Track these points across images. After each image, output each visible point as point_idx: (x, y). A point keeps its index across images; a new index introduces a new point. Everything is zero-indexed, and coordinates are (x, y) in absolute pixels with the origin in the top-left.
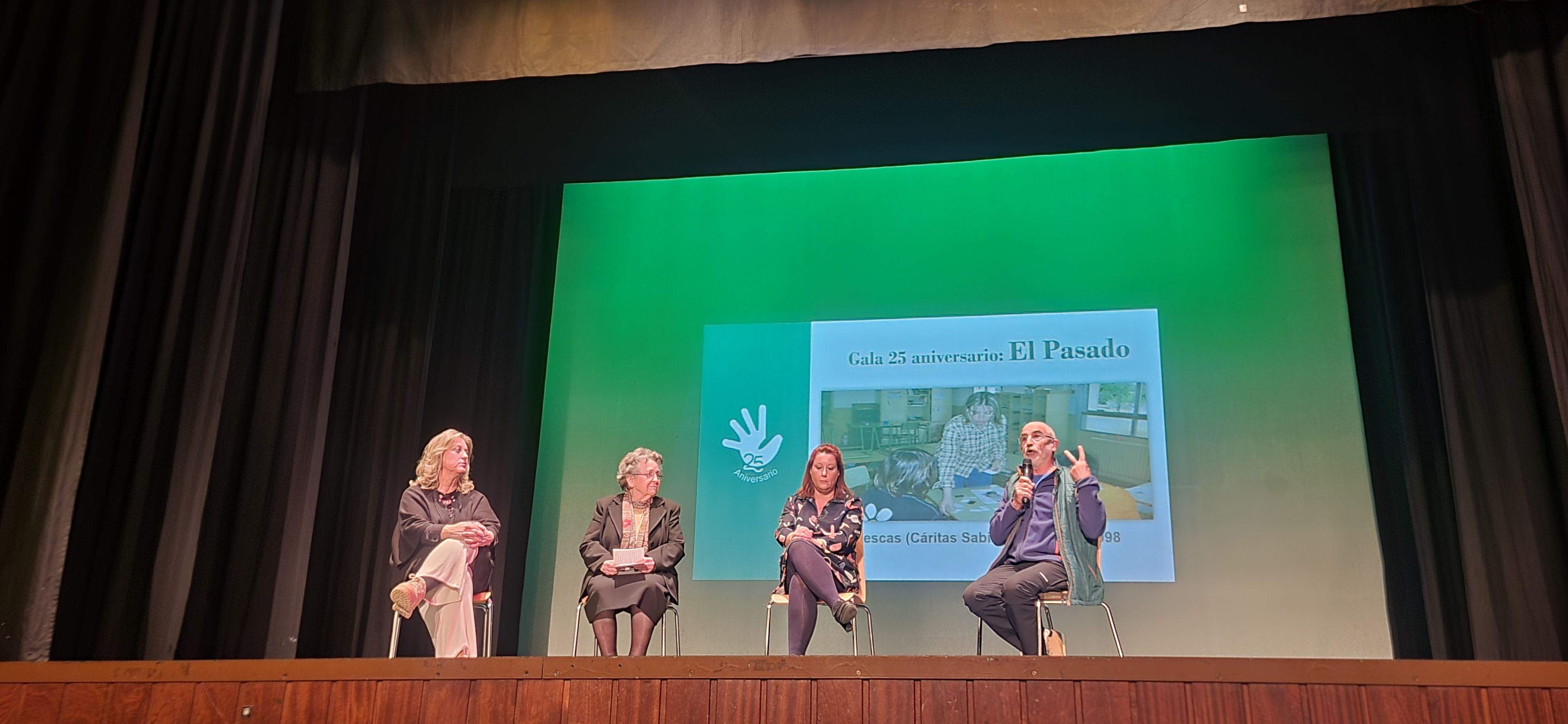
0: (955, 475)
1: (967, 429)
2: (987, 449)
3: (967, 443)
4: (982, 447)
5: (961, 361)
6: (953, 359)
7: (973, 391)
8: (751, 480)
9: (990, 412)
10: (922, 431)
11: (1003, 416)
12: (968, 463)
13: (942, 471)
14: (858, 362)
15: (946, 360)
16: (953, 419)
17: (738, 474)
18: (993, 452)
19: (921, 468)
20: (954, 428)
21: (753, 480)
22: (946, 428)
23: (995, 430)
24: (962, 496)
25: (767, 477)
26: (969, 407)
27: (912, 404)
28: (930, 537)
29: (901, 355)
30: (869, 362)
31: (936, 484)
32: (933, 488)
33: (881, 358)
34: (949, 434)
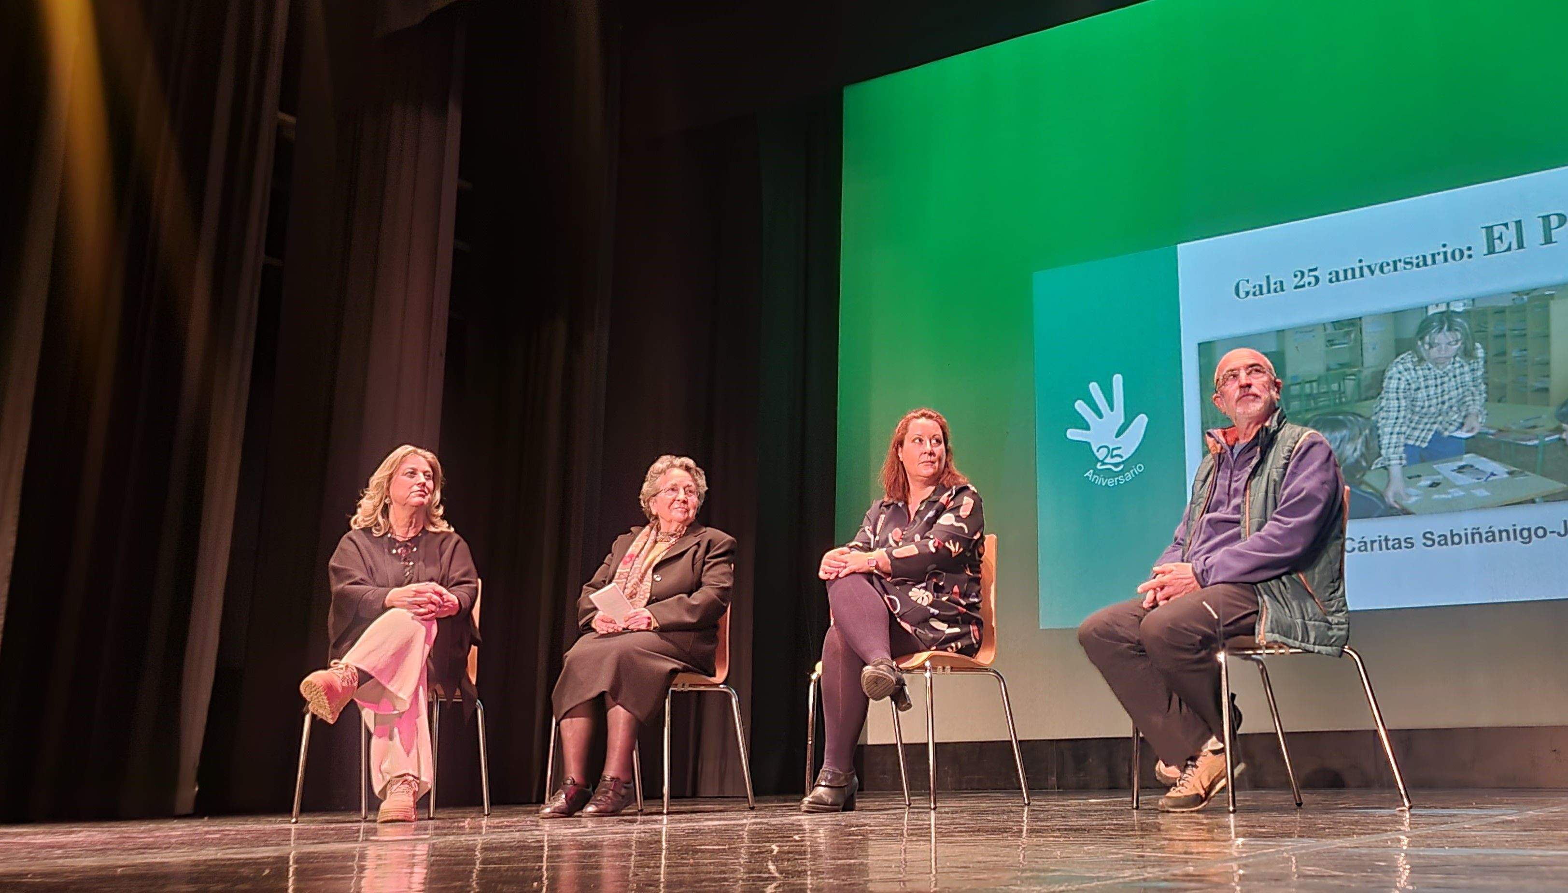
0: (1406, 445)
1: (1420, 373)
2: (1454, 400)
3: (1421, 394)
4: (1446, 397)
5: (1405, 268)
6: (1391, 267)
7: (1427, 312)
8: (1109, 483)
9: (1457, 341)
10: (1350, 385)
11: (1478, 345)
12: (1426, 424)
13: (1385, 441)
14: (1248, 293)
15: (1382, 269)
16: (1398, 359)
17: (1090, 476)
18: (1464, 403)
19: (1352, 439)
20: (1400, 373)
21: (1110, 482)
22: (1388, 374)
23: (1466, 368)
24: (1419, 476)
25: (1129, 476)
26: (1422, 339)
27: (1332, 345)
28: (1372, 542)
29: (1312, 273)
30: (1265, 290)
31: (1376, 461)
32: (1373, 467)
33: (1281, 282)
34: (1394, 384)
